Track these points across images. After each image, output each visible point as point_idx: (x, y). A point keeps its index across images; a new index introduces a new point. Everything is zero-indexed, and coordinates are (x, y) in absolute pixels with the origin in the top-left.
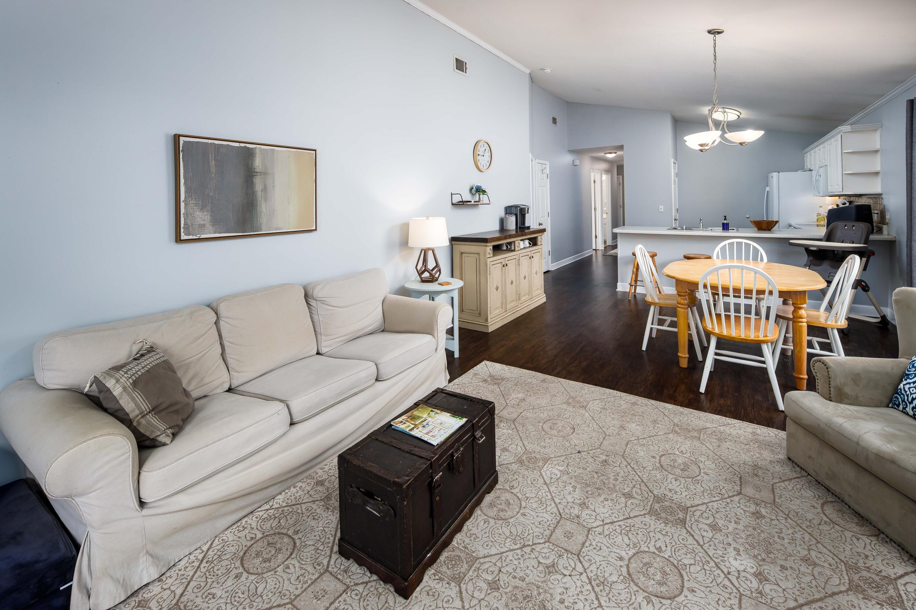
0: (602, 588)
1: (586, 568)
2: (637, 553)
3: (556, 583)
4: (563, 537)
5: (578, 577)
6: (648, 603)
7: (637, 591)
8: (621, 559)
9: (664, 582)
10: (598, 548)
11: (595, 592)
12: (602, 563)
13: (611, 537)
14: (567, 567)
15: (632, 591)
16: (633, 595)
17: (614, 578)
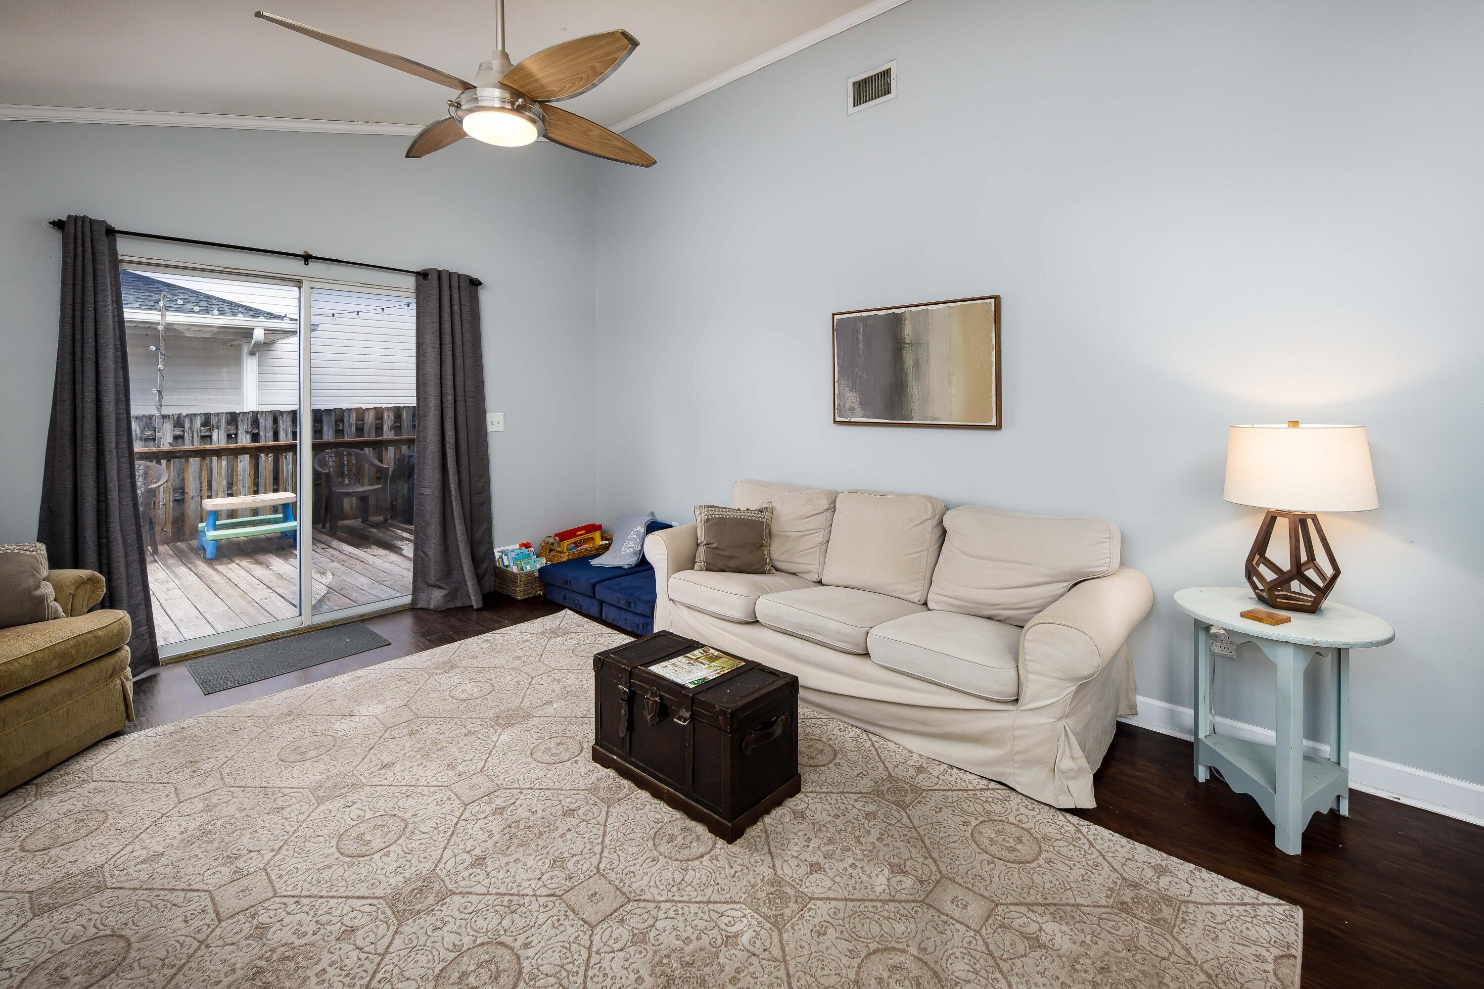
0: (505, 903)
1: (538, 898)
2: (520, 973)
3: (540, 863)
4: (597, 890)
5: (533, 886)
6: (454, 945)
7: (475, 941)
8: (526, 946)
9: (461, 984)
10: (556, 925)
11: (505, 894)
12: (534, 919)
13: (564, 951)
14: (551, 879)
15: (479, 935)
16: (475, 933)
17: (506, 922)
